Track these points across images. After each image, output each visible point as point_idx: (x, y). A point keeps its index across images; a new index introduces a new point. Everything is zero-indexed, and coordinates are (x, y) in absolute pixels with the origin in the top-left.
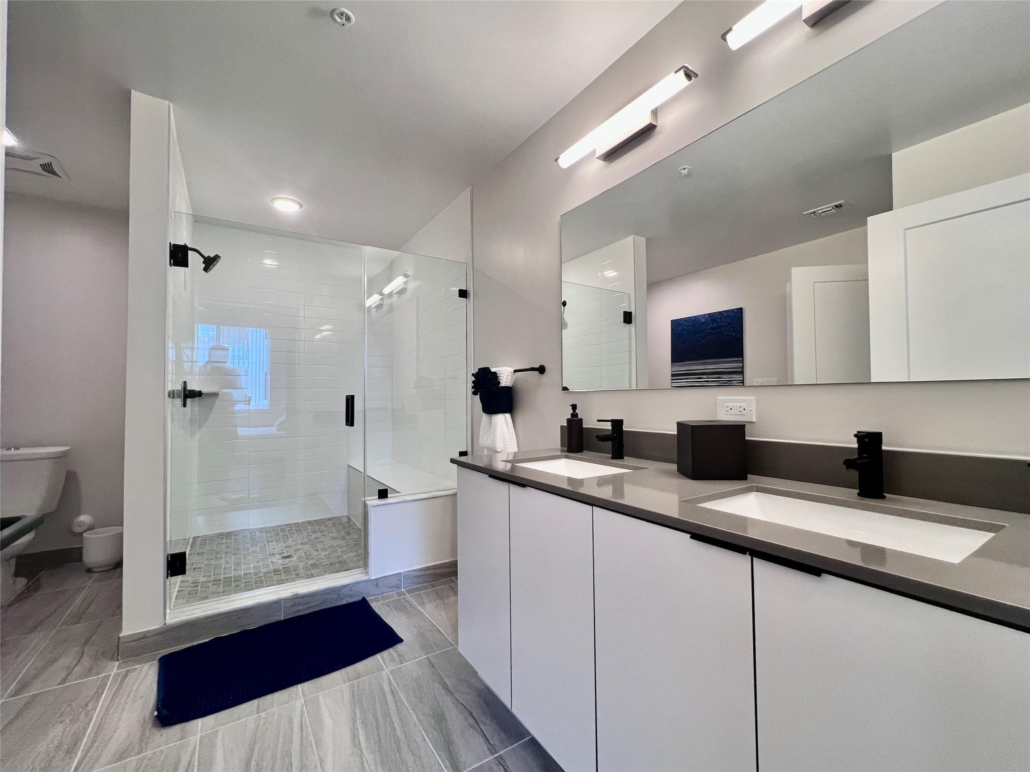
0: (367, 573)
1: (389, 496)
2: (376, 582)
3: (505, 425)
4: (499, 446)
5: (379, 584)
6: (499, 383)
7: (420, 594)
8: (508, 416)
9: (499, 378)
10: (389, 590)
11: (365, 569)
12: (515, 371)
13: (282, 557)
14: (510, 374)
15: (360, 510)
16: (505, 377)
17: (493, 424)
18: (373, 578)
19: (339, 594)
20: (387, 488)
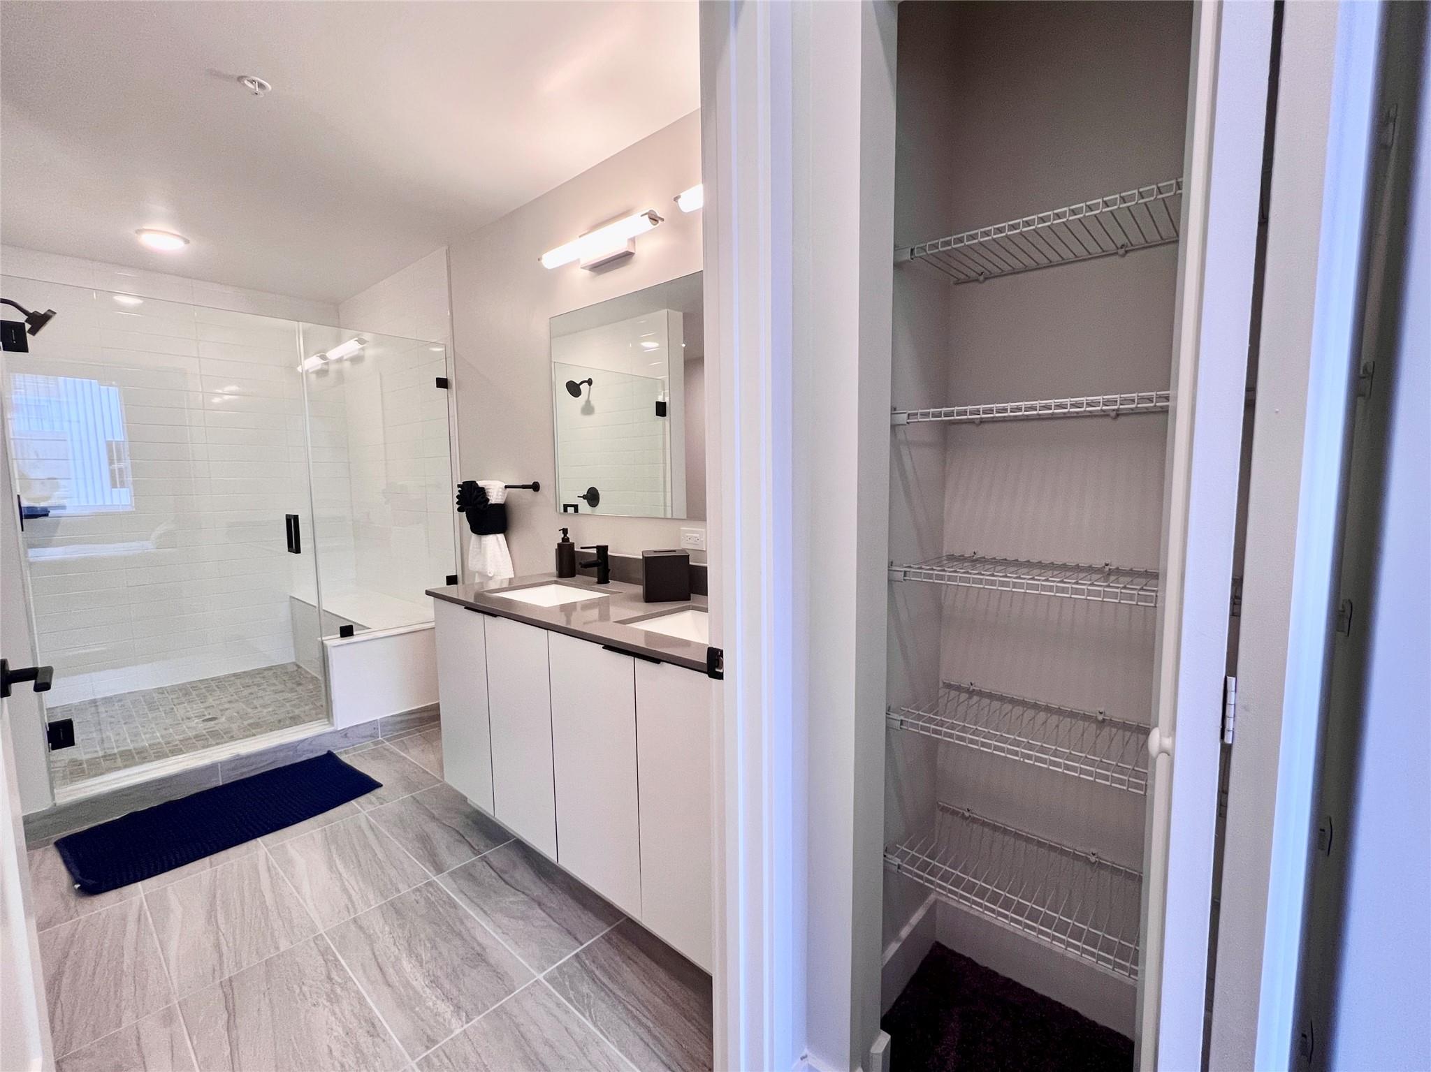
0: (332, 724)
1: (355, 633)
2: (345, 734)
3: (497, 547)
4: (491, 571)
5: (348, 735)
6: (488, 500)
7: (402, 741)
8: (501, 537)
9: (487, 494)
10: (361, 740)
11: (329, 720)
12: (506, 487)
13: (203, 721)
14: (501, 490)
15: (316, 653)
16: (495, 493)
17: (482, 546)
18: (339, 729)
19: (296, 750)
20: (351, 624)
